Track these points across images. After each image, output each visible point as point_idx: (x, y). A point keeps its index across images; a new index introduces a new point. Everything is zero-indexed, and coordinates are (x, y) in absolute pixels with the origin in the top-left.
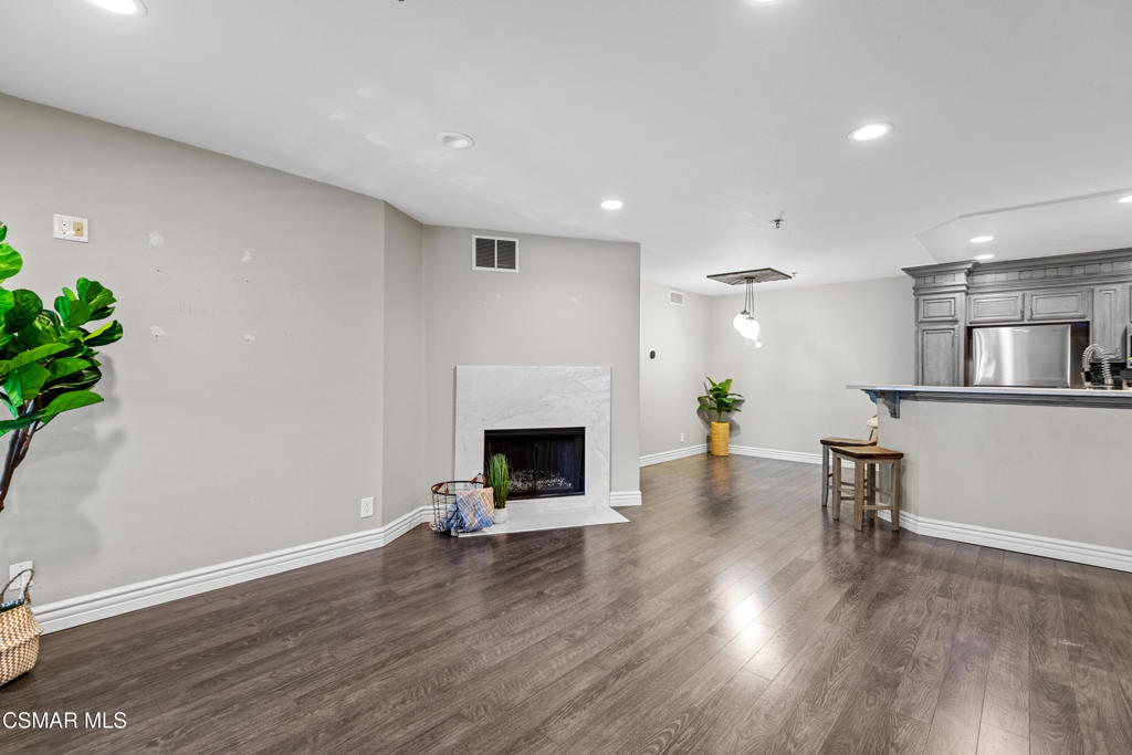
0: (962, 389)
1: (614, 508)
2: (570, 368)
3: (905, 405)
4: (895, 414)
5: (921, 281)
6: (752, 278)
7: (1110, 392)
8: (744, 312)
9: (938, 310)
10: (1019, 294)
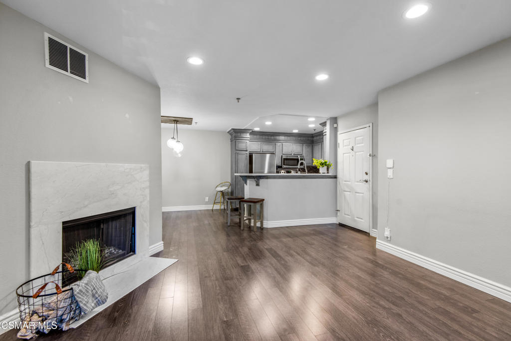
0: (276, 174)
1: (151, 256)
2: (127, 166)
3: (262, 181)
4: (258, 185)
5: (236, 135)
6: (177, 121)
7: (307, 174)
8: (173, 138)
9: (242, 146)
10: (259, 143)
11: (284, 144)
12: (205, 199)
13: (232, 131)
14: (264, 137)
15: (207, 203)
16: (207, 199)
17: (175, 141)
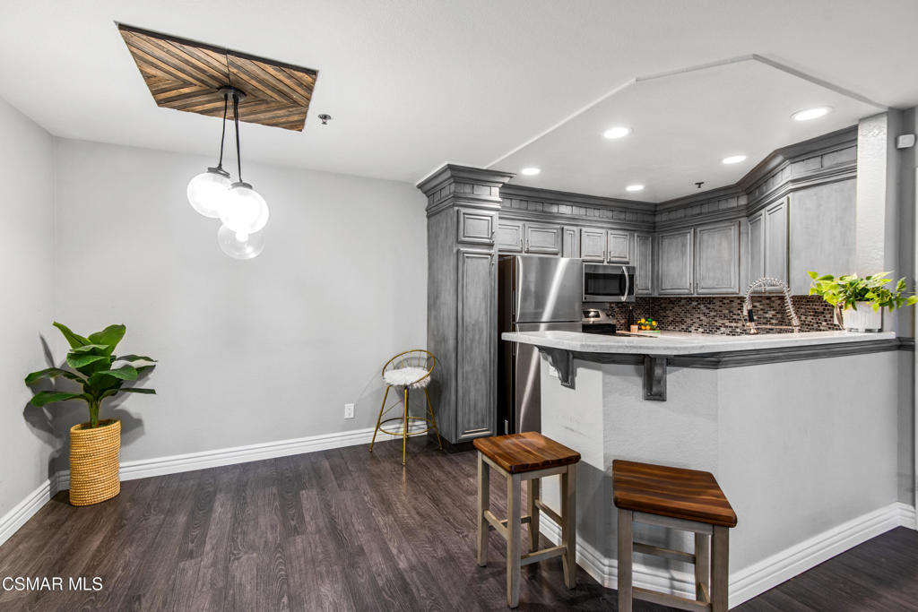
8: (218, 170)
9: (476, 228)
10: (520, 224)
11: (584, 229)
12: (342, 410)
13: (448, 174)
14: (532, 206)
15: (349, 425)
16: (349, 410)
17: (229, 182)
